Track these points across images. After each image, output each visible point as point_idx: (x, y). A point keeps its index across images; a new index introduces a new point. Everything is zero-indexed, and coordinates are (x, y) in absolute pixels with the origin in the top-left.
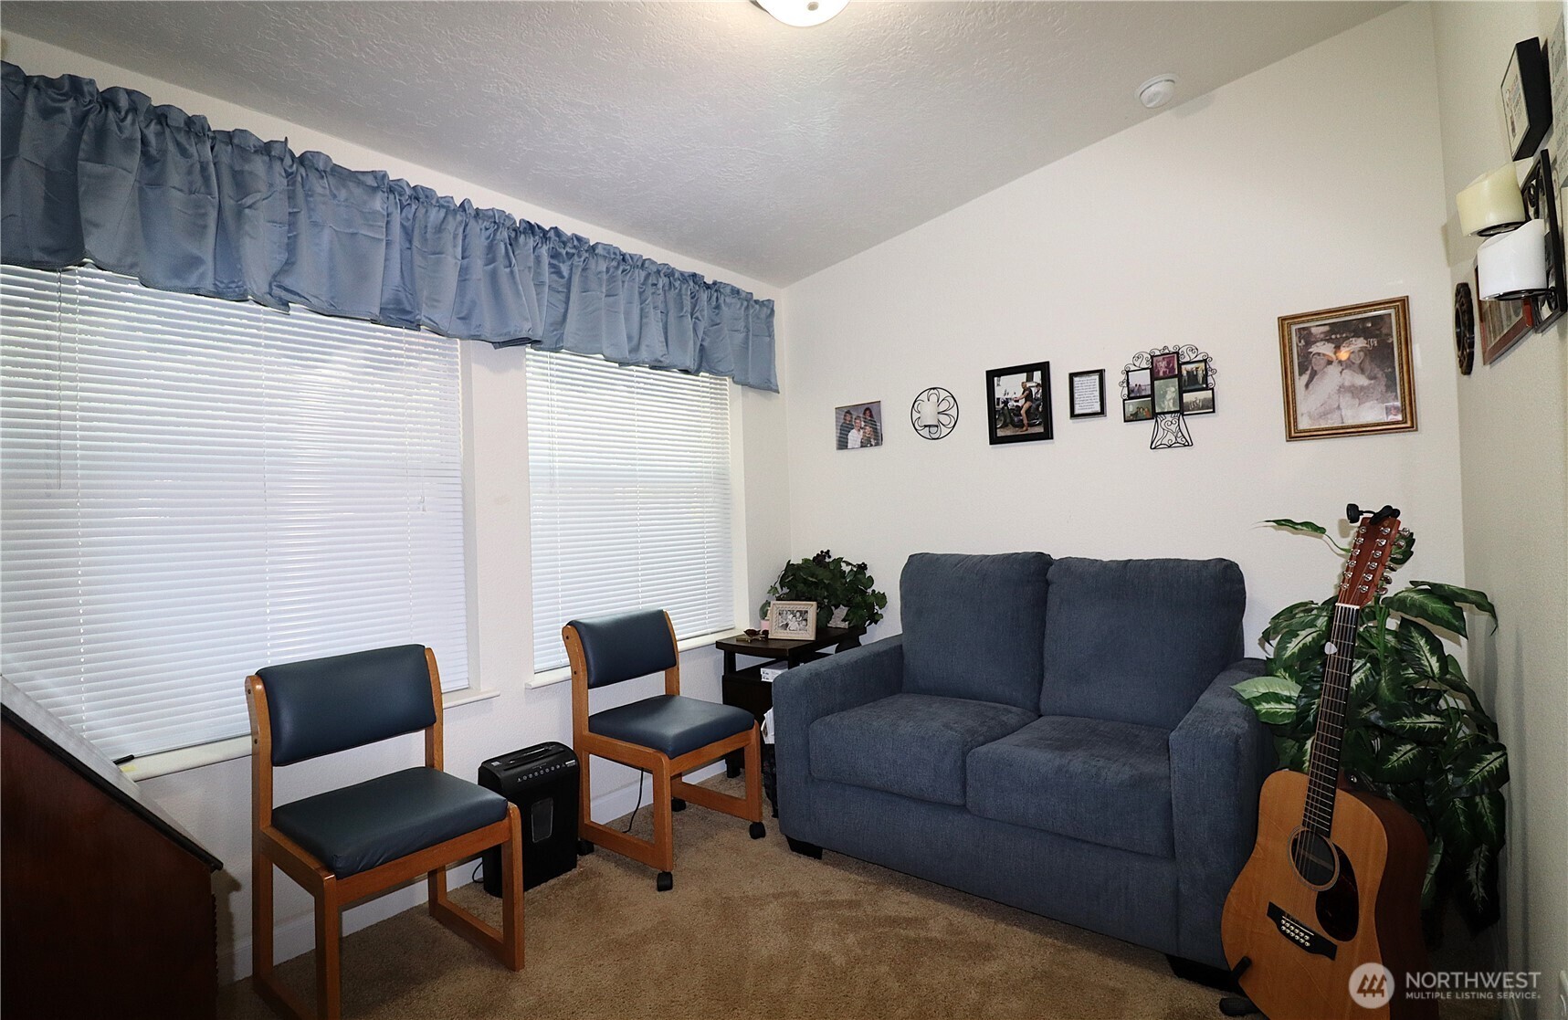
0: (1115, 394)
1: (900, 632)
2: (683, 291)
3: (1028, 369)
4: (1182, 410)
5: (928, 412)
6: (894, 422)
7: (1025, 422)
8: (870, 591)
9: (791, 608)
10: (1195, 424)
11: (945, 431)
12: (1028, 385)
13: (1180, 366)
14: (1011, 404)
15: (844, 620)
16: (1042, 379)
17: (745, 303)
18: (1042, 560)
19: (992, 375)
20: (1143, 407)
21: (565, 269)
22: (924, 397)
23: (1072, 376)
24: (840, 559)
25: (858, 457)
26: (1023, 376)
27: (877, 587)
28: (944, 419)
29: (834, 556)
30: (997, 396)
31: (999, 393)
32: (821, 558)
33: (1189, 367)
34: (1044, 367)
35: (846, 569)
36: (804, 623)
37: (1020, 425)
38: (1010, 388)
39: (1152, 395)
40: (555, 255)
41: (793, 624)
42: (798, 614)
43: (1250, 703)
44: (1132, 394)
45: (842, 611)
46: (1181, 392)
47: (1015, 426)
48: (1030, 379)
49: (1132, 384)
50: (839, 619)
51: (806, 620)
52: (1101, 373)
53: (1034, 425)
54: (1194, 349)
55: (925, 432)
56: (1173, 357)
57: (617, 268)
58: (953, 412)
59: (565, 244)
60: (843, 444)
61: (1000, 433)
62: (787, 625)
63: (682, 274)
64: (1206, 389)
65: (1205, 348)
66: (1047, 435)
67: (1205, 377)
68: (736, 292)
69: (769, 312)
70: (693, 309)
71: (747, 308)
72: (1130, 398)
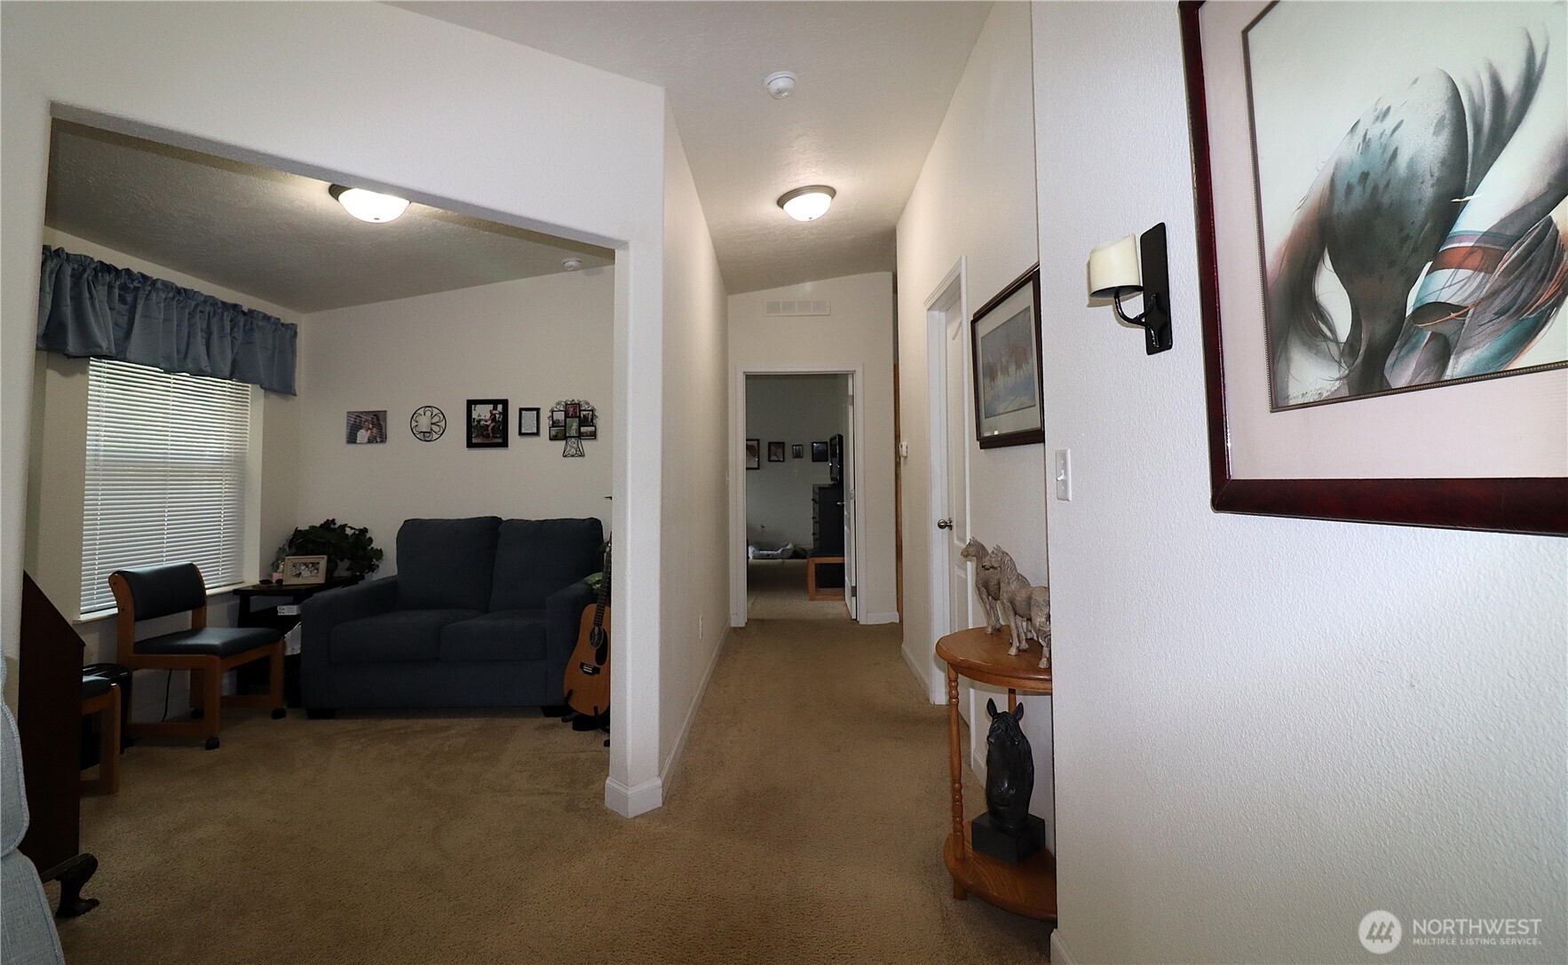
0: (545, 424)
1: (396, 573)
2: (225, 316)
3: (495, 402)
4: (580, 436)
5: (424, 423)
6: (397, 426)
7: (491, 435)
8: (369, 548)
9: (305, 561)
10: (587, 445)
11: (435, 436)
12: (494, 412)
13: (580, 411)
14: (482, 423)
15: (348, 569)
16: (503, 409)
17: (274, 326)
18: (495, 521)
19: (471, 404)
20: (559, 433)
21: (129, 298)
22: (421, 411)
23: (521, 410)
24: (346, 525)
25: (364, 451)
26: (491, 407)
27: (375, 545)
28: (435, 428)
29: (339, 523)
30: (473, 417)
31: (475, 415)
32: (328, 525)
33: (585, 413)
34: (505, 403)
35: (349, 532)
36: (316, 571)
37: (488, 436)
38: (483, 413)
39: (565, 426)
40: (123, 288)
41: (305, 573)
42: (310, 565)
43: (590, 585)
44: (555, 424)
45: (346, 563)
46: (580, 426)
47: (484, 437)
48: (495, 408)
49: (555, 419)
50: (342, 570)
51: (318, 569)
52: (538, 410)
53: (497, 437)
54: (587, 403)
55: (421, 436)
56: (577, 405)
57: (173, 298)
58: (442, 424)
59: (133, 281)
60: (352, 439)
61: (474, 441)
62: (300, 574)
63: (223, 303)
64: (592, 426)
65: (593, 404)
66: (504, 444)
67: (592, 419)
68: (266, 318)
69: (293, 333)
70: (232, 329)
71: (276, 329)
72: (553, 427)
